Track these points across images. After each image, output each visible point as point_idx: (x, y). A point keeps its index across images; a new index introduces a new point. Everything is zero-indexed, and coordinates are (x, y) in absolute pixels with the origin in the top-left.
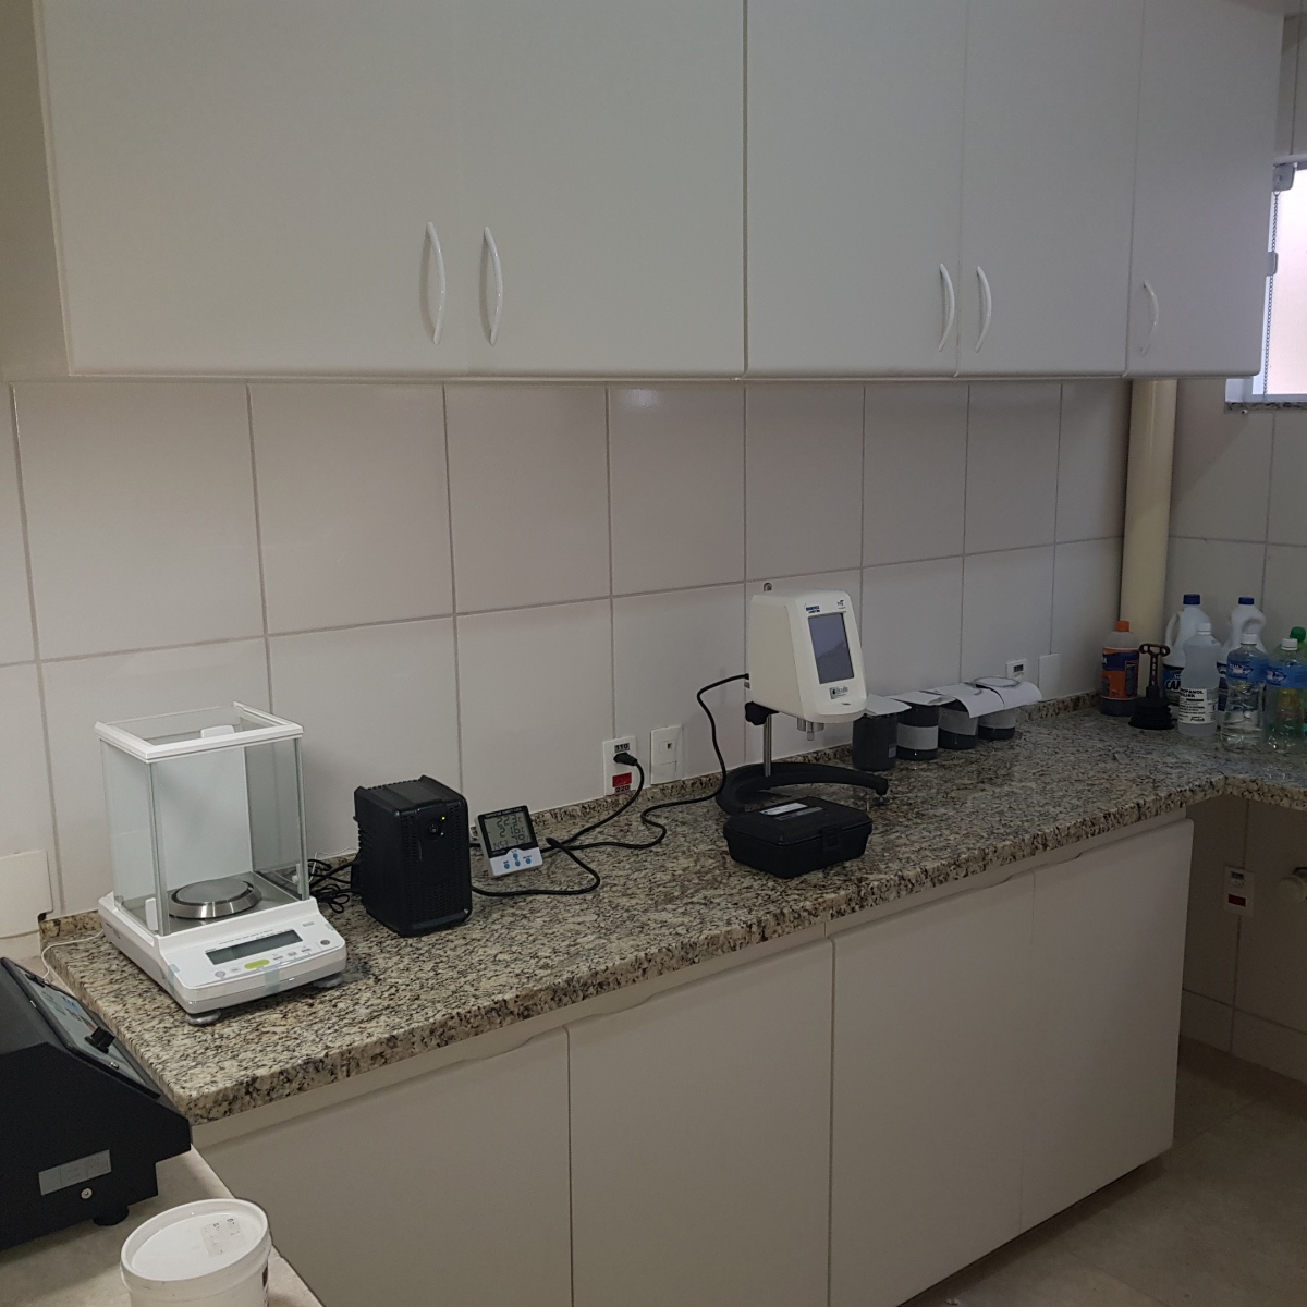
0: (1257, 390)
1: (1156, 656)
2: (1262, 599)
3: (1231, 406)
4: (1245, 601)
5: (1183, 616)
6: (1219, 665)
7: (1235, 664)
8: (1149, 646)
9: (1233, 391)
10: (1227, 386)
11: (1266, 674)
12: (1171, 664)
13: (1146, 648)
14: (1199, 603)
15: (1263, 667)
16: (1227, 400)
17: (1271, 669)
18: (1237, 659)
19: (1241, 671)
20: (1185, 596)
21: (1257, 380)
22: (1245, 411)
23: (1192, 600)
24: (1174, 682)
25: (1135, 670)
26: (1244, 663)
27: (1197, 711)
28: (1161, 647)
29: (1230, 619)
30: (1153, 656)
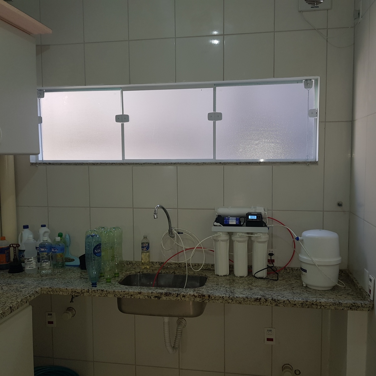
0: (40, 159)
1: (15, 247)
2: (48, 225)
3: (32, 164)
4: (43, 226)
5: (23, 232)
6: (36, 248)
7: (41, 247)
8: (13, 244)
9: (32, 159)
10: (30, 158)
11: (52, 250)
12: (21, 249)
13: (11, 245)
14: (28, 228)
15: (51, 247)
16: (31, 162)
17: (53, 248)
18: (42, 246)
19: (43, 250)
20: (24, 226)
21: (40, 156)
22: (37, 165)
23: (26, 227)
24: (22, 255)
25: (9, 253)
26: (44, 247)
27: (31, 265)
28: (17, 245)
29: (39, 232)
30: (14, 248)
